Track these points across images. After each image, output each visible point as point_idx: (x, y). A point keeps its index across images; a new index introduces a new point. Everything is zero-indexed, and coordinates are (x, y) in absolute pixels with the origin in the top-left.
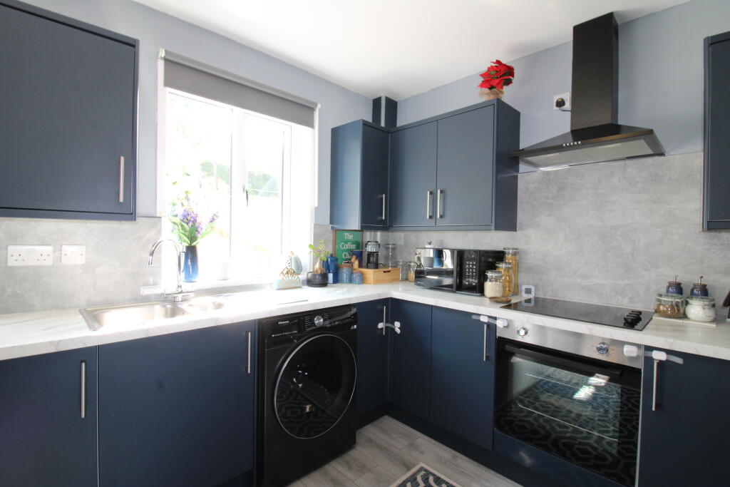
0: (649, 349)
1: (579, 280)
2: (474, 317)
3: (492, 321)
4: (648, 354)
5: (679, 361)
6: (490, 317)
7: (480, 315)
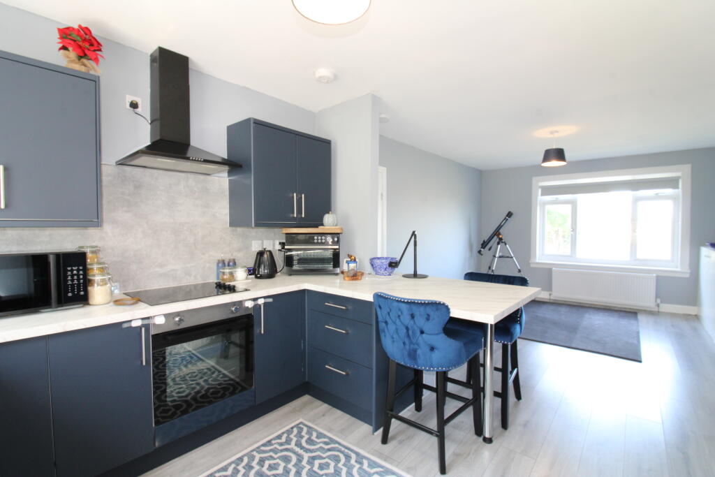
0: (255, 300)
1: (157, 269)
2: (125, 326)
3: (146, 322)
4: (256, 302)
5: (270, 300)
6: (143, 319)
7: (130, 321)
